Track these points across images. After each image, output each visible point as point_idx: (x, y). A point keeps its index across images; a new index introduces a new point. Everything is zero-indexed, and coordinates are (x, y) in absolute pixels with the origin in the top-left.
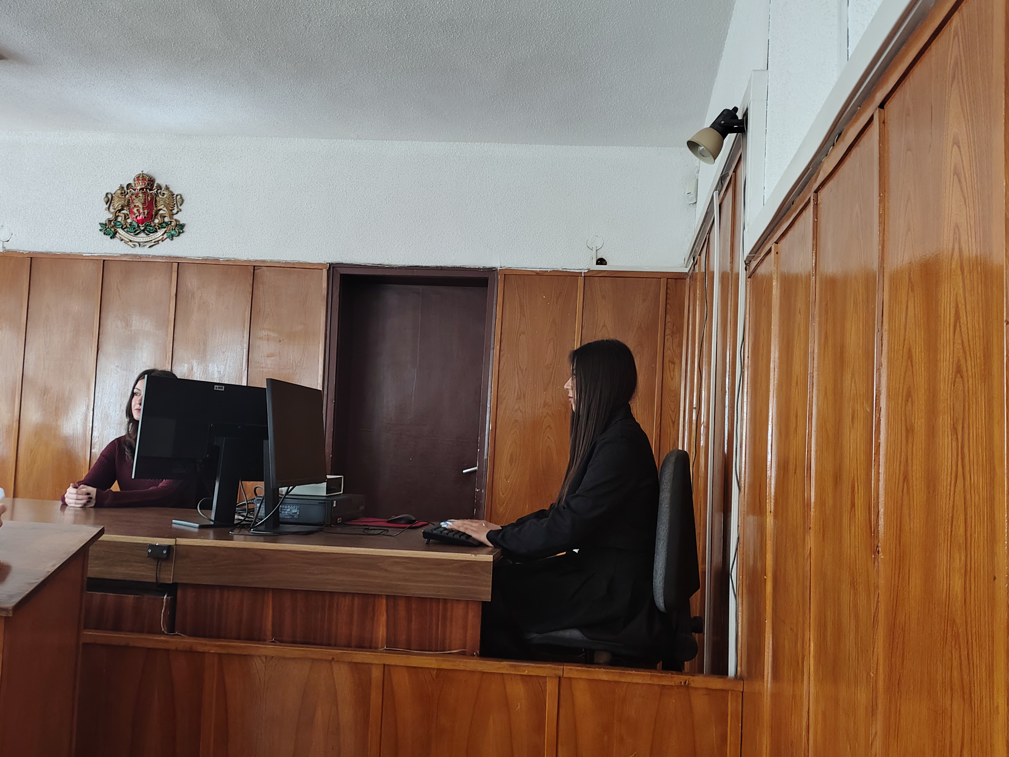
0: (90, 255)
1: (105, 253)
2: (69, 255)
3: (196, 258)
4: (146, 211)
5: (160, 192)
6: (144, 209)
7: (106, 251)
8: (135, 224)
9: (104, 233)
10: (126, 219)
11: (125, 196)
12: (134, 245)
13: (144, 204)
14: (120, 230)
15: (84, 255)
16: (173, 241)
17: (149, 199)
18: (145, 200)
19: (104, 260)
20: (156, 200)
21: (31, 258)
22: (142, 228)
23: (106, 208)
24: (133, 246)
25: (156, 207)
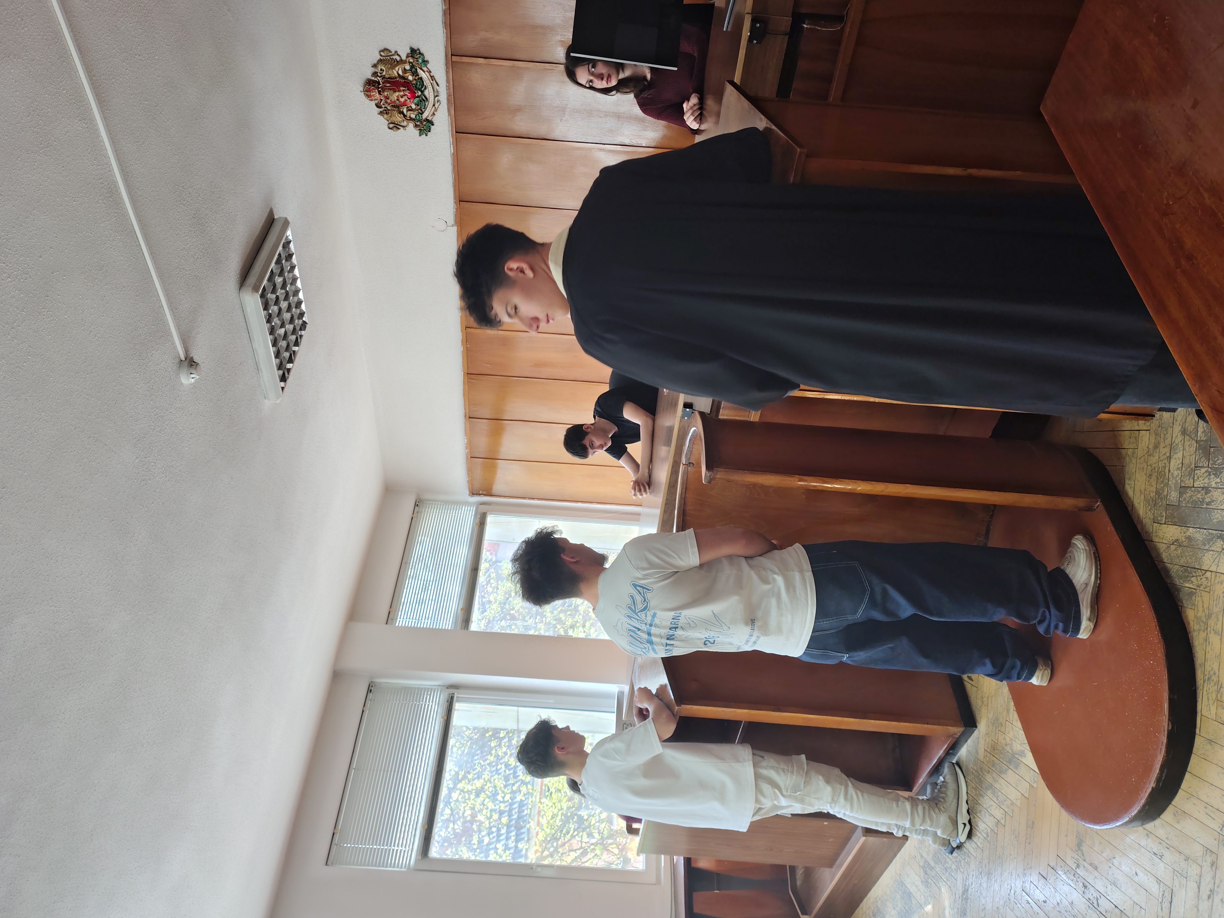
0: (452, 146)
1: (449, 131)
2: (454, 166)
3: (445, 36)
4: (402, 88)
5: (380, 73)
6: (400, 91)
7: (447, 130)
8: (416, 100)
9: (429, 131)
10: (412, 110)
11: (388, 110)
12: (438, 101)
13: (395, 92)
14: (425, 116)
15: (452, 151)
16: (429, 61)
17: (388, 85)
18: (390, 89)
19: (456, 132)
20: (389, 78)
21: (460, 201)
22: (420, 93)
23: (403, 129)
24: (439, 103)
25: (396, 78)
